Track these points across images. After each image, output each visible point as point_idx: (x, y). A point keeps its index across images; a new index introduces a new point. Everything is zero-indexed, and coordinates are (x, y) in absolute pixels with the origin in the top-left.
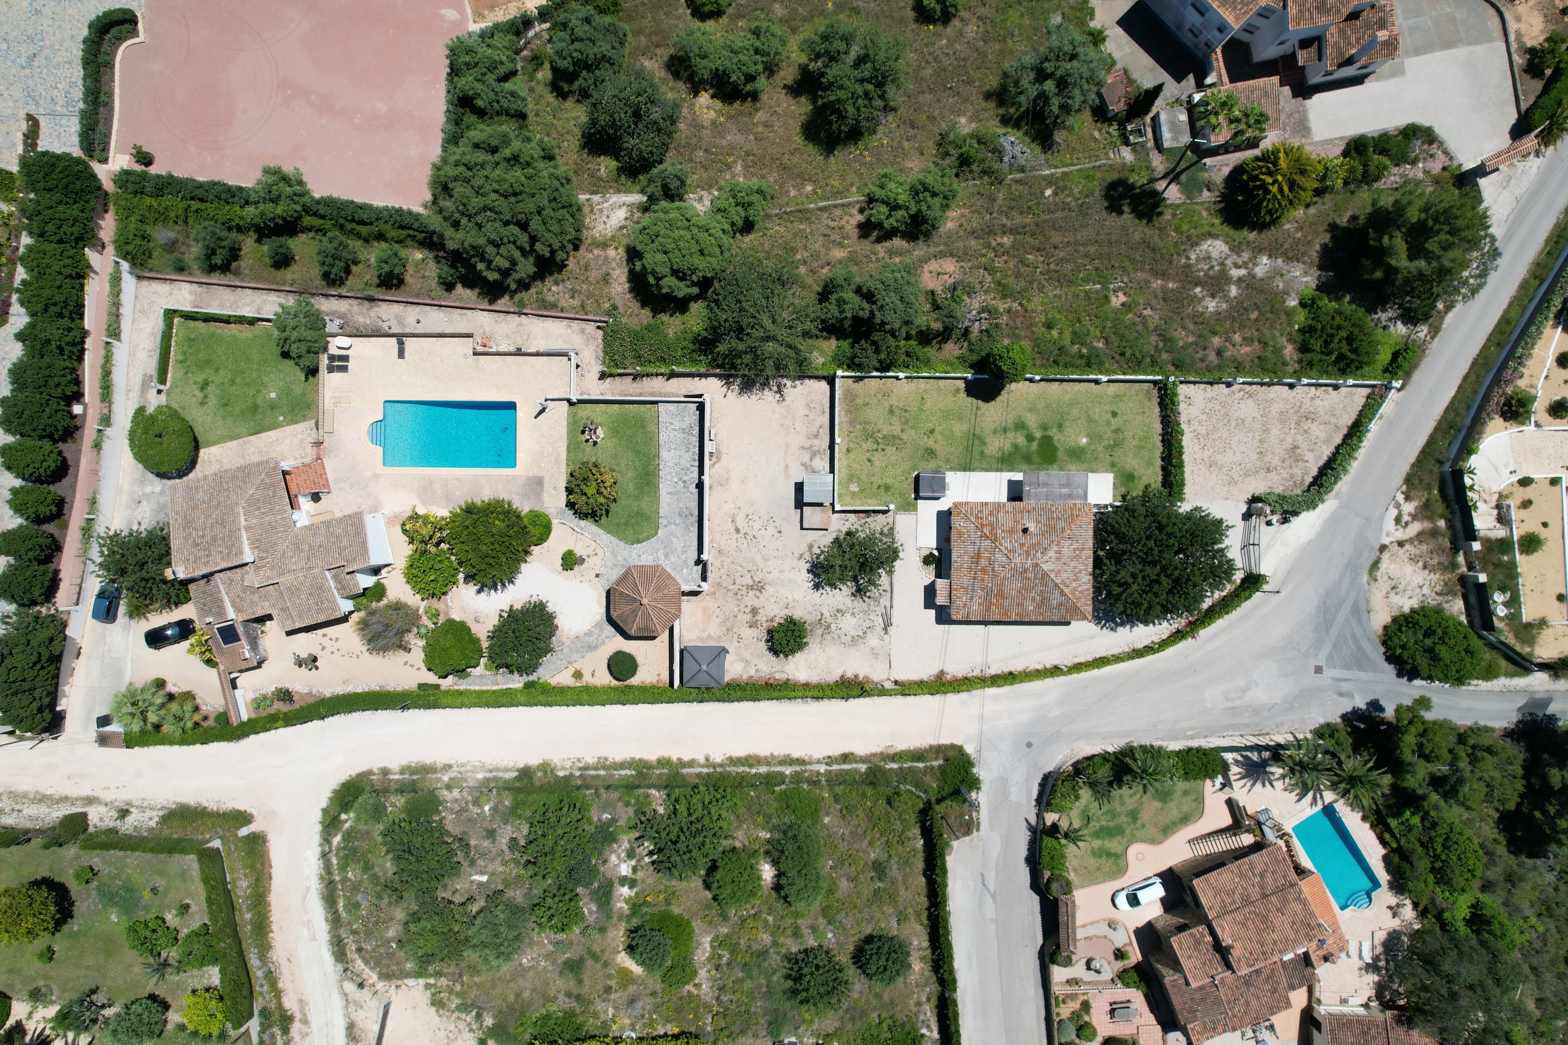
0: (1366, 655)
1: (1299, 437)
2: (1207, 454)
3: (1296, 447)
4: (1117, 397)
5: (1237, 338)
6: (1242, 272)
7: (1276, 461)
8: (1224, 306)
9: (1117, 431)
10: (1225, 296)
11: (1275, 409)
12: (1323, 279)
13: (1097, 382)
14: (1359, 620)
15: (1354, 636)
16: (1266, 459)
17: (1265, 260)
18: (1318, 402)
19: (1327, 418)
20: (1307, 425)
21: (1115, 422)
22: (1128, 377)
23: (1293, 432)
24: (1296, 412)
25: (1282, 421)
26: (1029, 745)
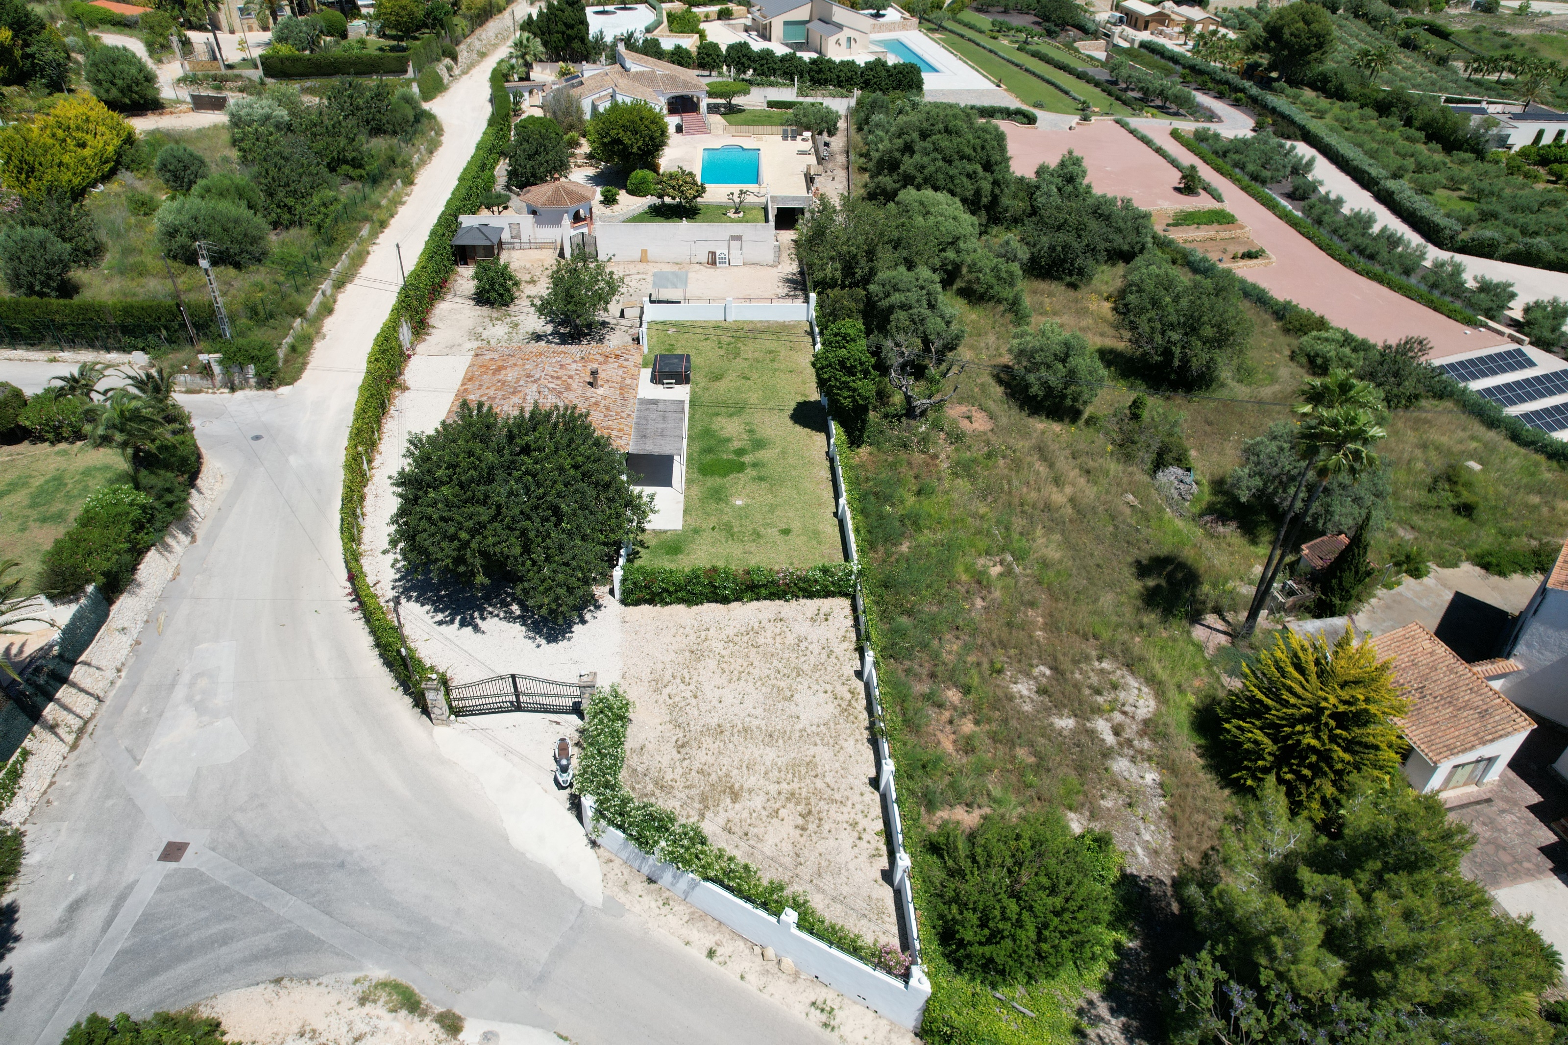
4: (816, 535)
5: (968, 726)
8: (1027, 708)
9: (757, 535)
10: (1047, 710)
13: (837, 496)
18: (847, 838)
19: (811, 858)
21: (773, 533)
26: (257, 438)
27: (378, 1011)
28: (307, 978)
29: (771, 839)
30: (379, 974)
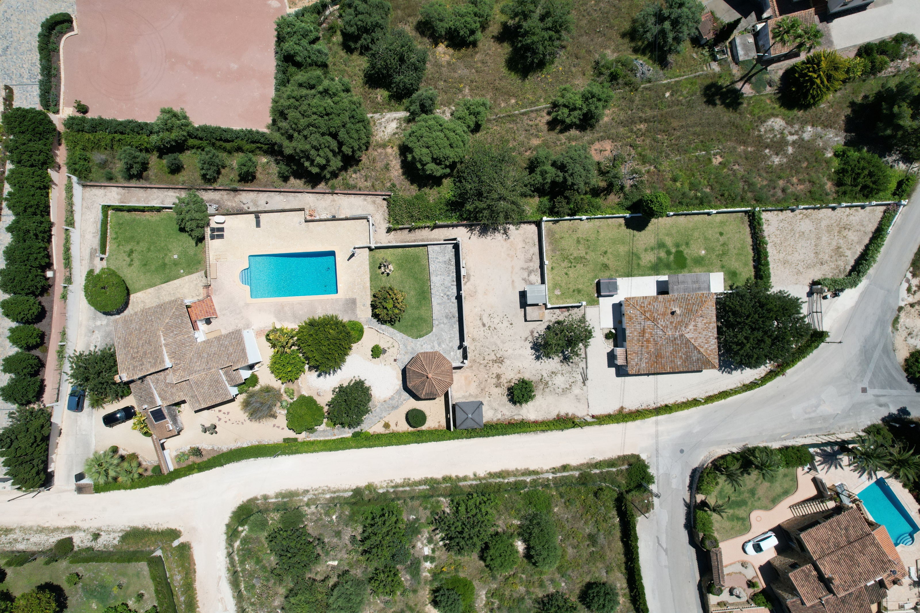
0: (895, 379)
1: (841, 241)
2: (781, 256)
3: (839, 248)
4: (722, 223)
5: (795, 180)
6: (795, 137)
7: (826, 257)
8: (785, 160)
9: (724, 245)
10: (785, 154)
11: (824, 224)
12: (849, 138)
13: (709, 214)
14: (888, 356)
15: (886, 367)
16: (820, 256)
17: (809, 128)
18: (851, 218)
19: (857, 227)
20: (845, 233)
21: (722, 239)
22: (729, 210)
23: (836, 238)
24: (838, 225)
25: (829, 232)
26: (682, 451)
27: (899, 326)
28: (893, 344)
29: (853, 237)
30: (890, 329)
